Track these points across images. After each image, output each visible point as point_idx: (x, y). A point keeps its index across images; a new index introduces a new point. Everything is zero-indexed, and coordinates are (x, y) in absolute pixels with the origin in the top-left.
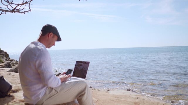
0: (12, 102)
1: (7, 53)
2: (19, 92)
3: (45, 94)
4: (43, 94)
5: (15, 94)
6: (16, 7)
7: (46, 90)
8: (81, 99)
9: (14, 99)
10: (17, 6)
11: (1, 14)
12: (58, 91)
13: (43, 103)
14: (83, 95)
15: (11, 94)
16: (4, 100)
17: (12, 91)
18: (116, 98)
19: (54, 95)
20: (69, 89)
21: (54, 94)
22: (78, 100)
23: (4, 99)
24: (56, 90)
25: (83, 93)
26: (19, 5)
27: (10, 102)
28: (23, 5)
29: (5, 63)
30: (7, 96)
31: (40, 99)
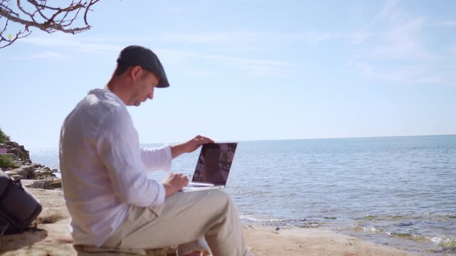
0: (41, 242)
1: (26, 149)
2: (59, 222)
3: (126, 219)
4: (121, 220)
5: (48, 227)
6: (54, 16)
7: (127, 211)
8: (216, 235)
9: (46, 236)
10: (58, 13)
11: (17, 38)
12: (159, 214)
13: (120, 243)
14: (220, 225)
15: (40, 226)
16: (21, 239)
17: (41, 219)
18: (297, 243)
19: (148, 223)
20: (186, 207)
21: (148, 220)
22: (207, 238)
23: (22, 236)
24: (152, 212)
25: (220, 220)
26: (60, 11)
27: (36, 243)
28: (70, 12)
29: (20, 170)
30: (28, 229)
31: (111, 234)
